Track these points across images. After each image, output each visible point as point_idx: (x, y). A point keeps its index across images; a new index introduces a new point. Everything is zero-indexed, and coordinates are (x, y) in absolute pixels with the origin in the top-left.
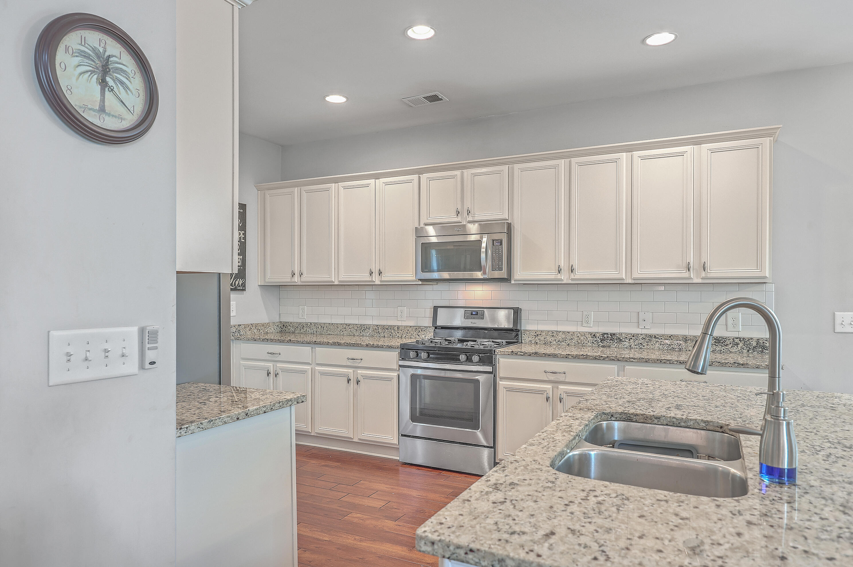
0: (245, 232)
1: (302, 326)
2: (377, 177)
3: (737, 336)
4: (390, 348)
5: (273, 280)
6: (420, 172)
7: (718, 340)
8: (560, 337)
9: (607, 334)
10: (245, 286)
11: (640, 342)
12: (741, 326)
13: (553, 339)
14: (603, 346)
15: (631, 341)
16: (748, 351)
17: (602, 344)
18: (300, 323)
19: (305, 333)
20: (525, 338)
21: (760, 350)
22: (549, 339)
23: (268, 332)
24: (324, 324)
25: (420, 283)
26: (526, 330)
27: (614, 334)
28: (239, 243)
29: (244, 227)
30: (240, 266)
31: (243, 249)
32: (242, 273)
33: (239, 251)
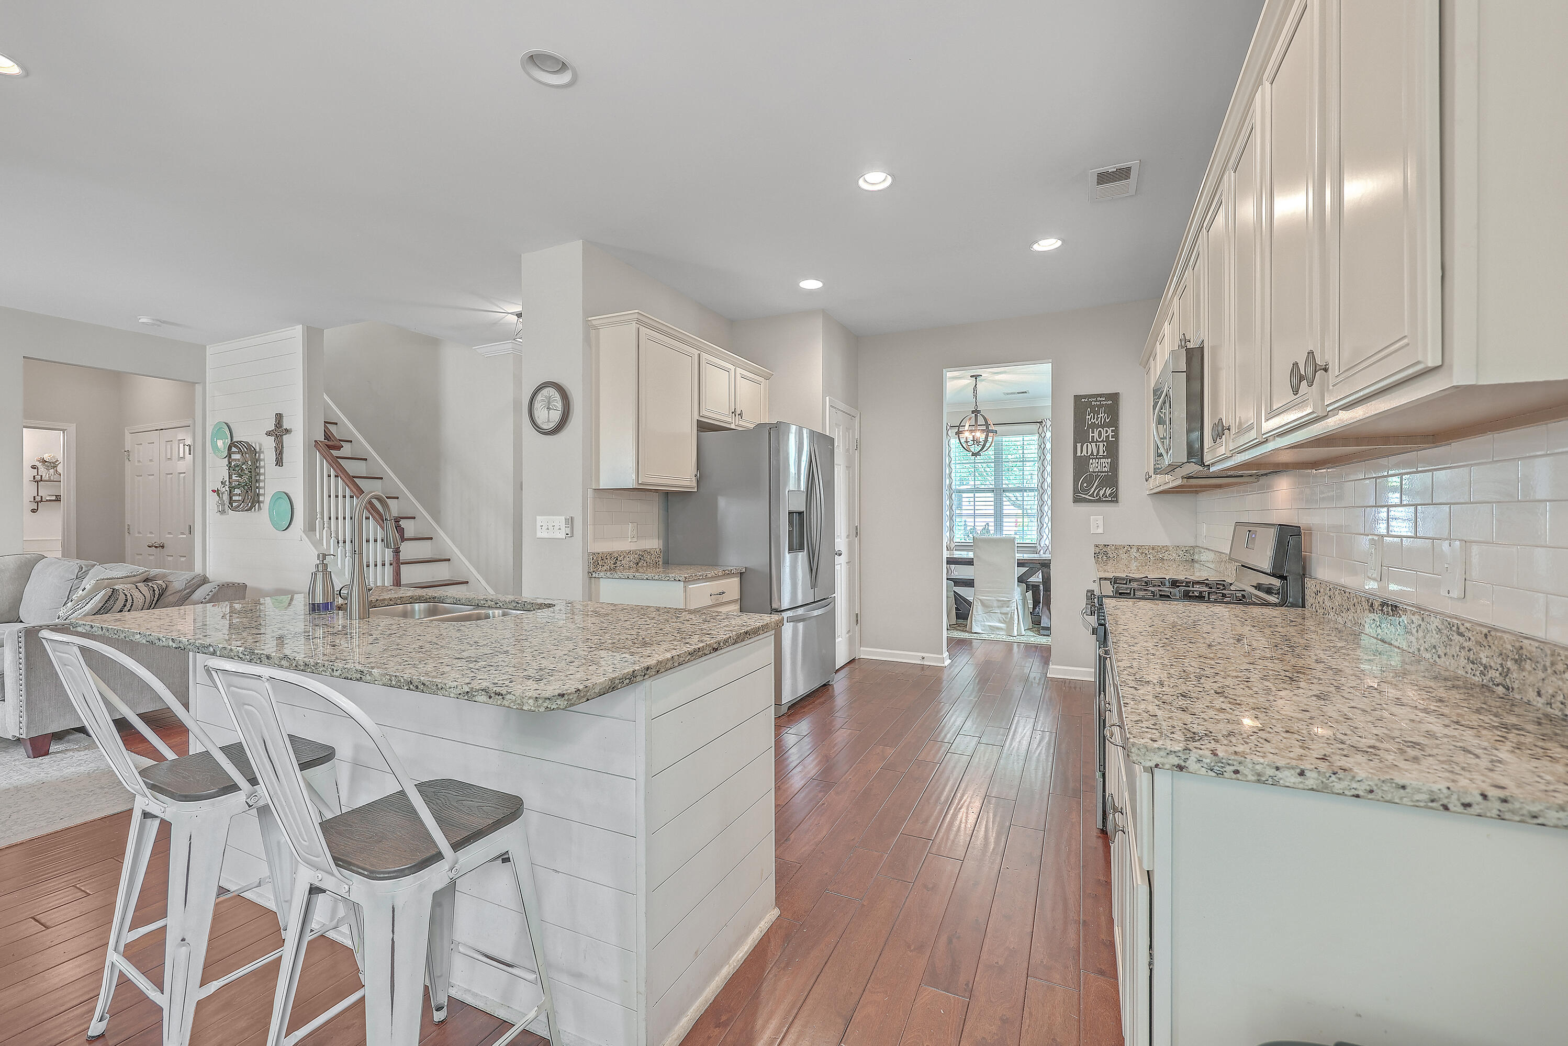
0: (1117, 427)
10: (1116, 495)
23: (1165, 558)
28: (1105, 443)
29: (1114, 422)
30: (1107, 472)
31: (1112, 449)
32: (1111, 479)
33: (1105, 454)
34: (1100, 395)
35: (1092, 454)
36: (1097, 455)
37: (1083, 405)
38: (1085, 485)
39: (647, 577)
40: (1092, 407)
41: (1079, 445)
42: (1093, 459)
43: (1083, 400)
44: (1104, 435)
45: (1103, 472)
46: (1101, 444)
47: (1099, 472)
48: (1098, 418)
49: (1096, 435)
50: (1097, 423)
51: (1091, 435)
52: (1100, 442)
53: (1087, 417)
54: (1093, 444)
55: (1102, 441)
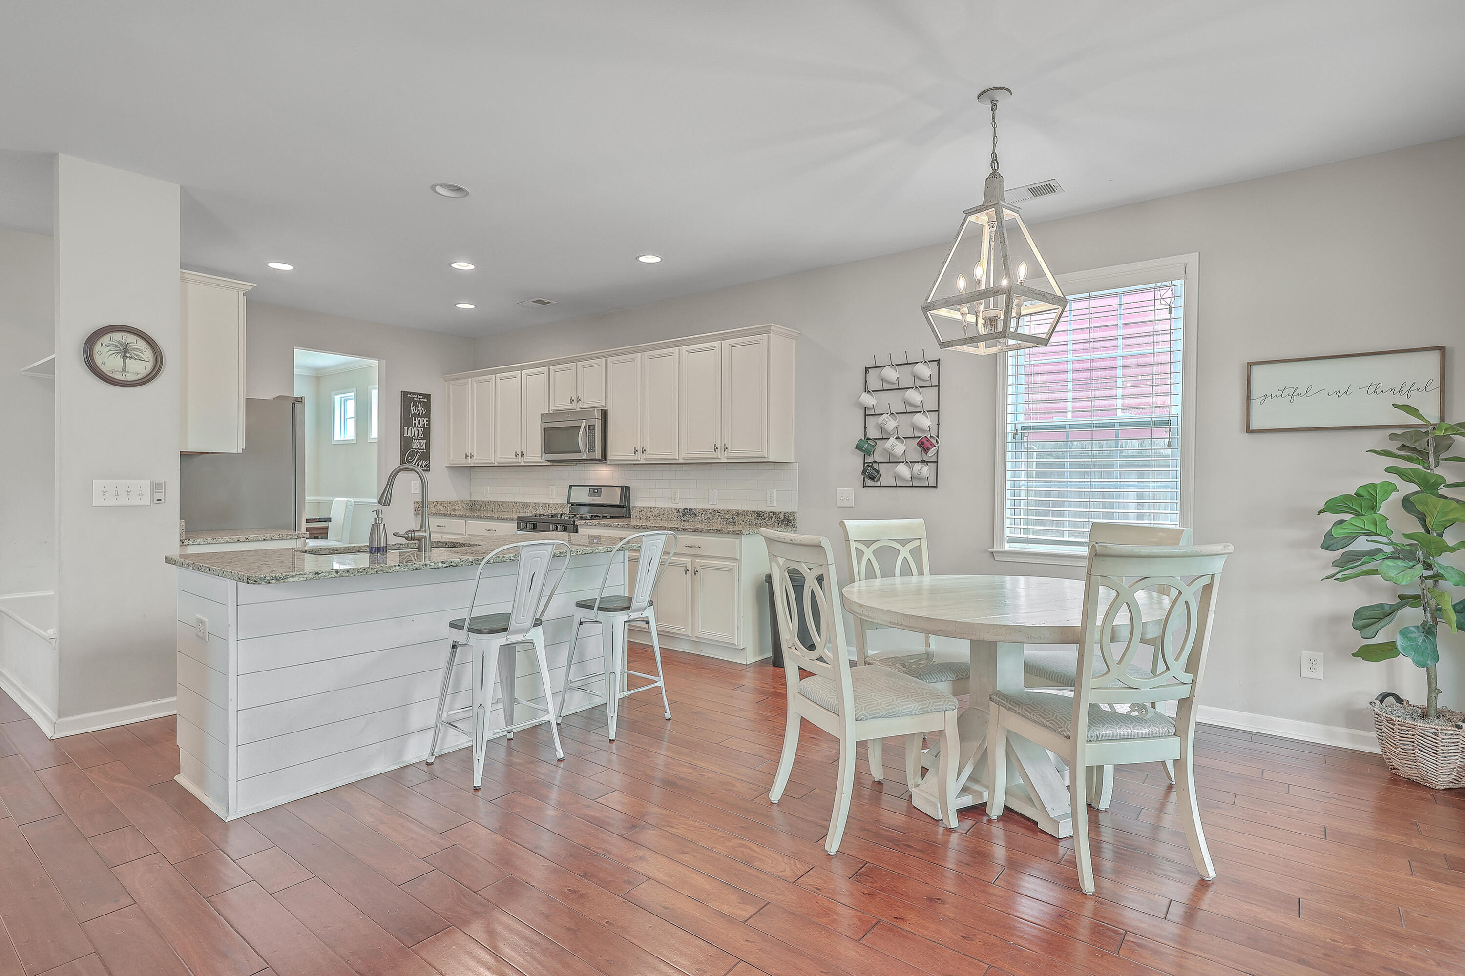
0: (430, 419)
1: (486, 504)
2: (522, 369)
3: (771, 511)
4: (512, 519)
5: (455, 462)
6: (549, 364)
7: (759, 514)
8: (656, 512)
9: (687, 509)
10: (429, 467)
11: (708, 517)
12: (775, 502)
13: (651, 514)
14: (684, 521)
15: (703, 515)
16: (778, 524)
17: (684, 519)
18: (484, 501)
19: (487, 511)
20: (634, 514)
21: (786, 522)
22: (649, 514)
23: (456, 509)
24: (500, 502)
25: (550, 463)
26: (635, 507)
27: (691, 509)
28: (422, 429)
29: (428, 415)
30: (424, 449)
31: (427, 434)
32: (426, 455)
33: (422, 436)
34: (420, 394)
35: (414, 436)
36: (418, 437)
37: (407, 399)
38: (410, 458)
39: (264, 538)
40: (415, 402)
41: (406, 428)
42: (415, 439)
43: (408, 396)
44: (422, 423)
45: (422, 449)
46: (420, 429)
47: (418, 449)
48: (418, 410)
49: (417, 422)
50: (417, 413)
51: (414, 422)
52: (419, 427)
53: (411, 408)
54: (415, 429)
55: (421, 427)
